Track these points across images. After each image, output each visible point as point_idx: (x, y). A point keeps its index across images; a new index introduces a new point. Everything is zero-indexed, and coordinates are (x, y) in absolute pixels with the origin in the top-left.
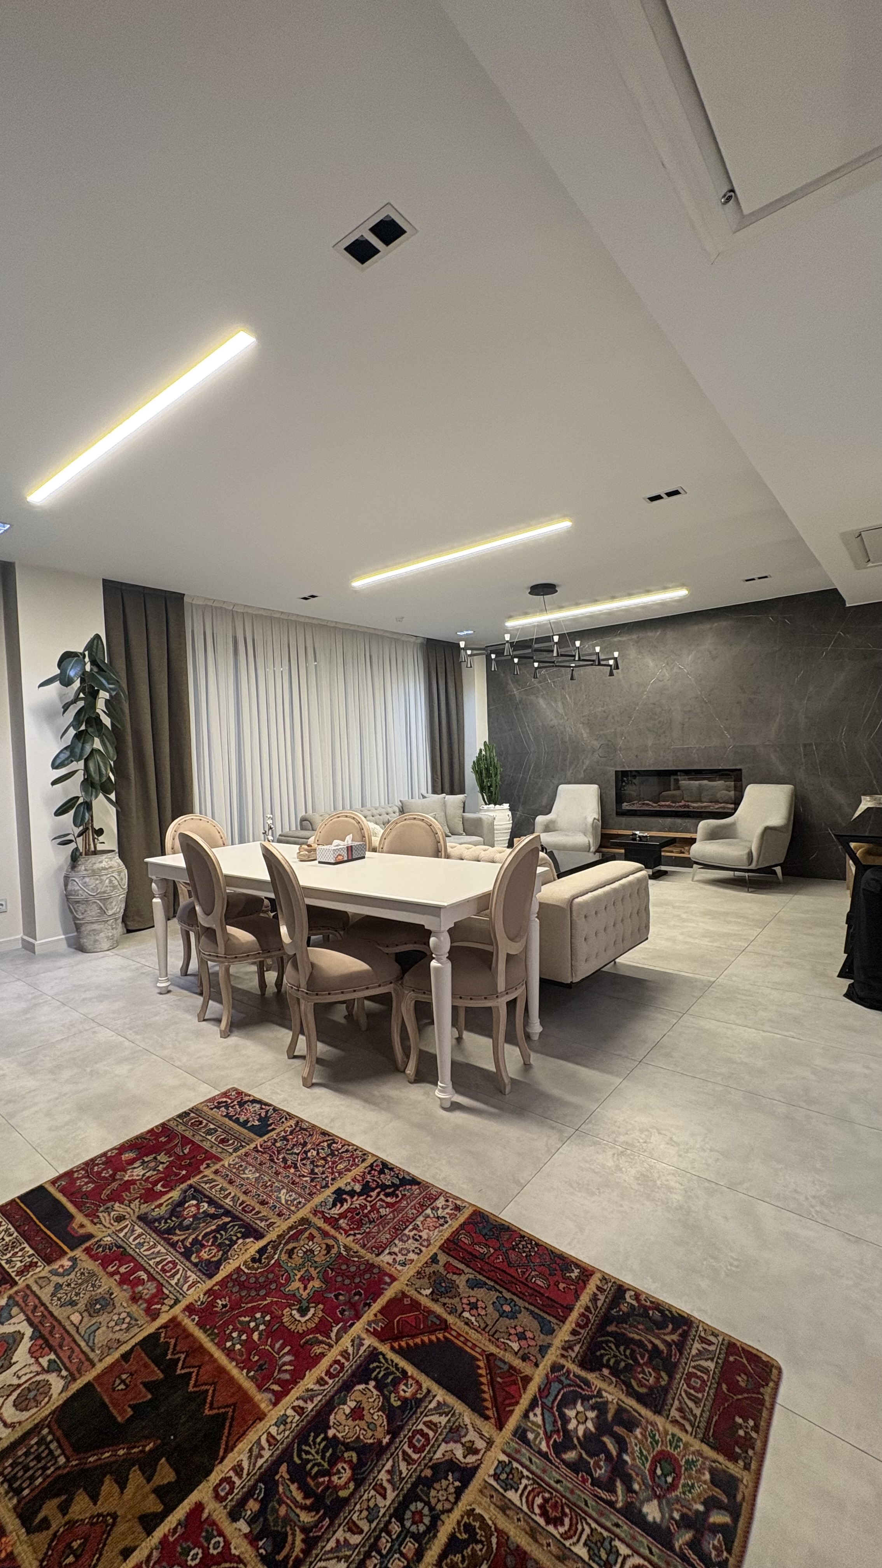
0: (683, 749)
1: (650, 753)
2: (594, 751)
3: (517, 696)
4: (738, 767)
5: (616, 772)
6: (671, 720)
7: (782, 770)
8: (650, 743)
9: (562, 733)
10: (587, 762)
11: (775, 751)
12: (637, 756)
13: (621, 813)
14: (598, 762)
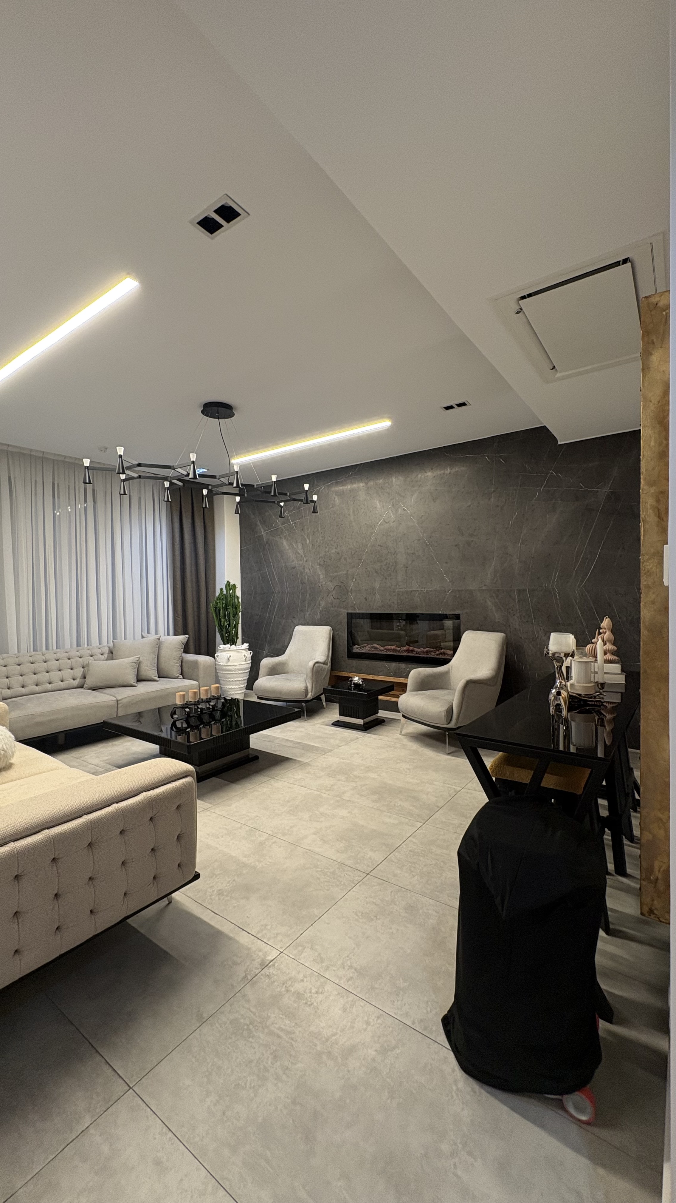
0: (407, 592)
1: (377, 595)
2: (329, 592)
3: (264, 537)
4: (456, 612)
5: (348, 613)
6: (396, 562)
7: (497, 616)
8: (377, 586)
9: (301, 573)
10: (323, 603)
11: (491, 597)
12: (366, 598)
13: (352, 655)
14: (332, 603)
